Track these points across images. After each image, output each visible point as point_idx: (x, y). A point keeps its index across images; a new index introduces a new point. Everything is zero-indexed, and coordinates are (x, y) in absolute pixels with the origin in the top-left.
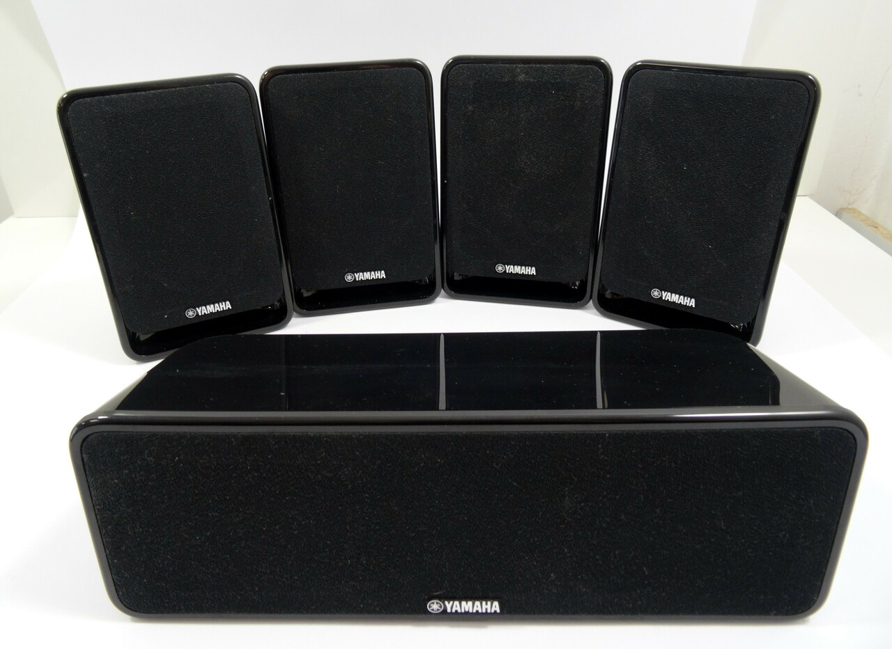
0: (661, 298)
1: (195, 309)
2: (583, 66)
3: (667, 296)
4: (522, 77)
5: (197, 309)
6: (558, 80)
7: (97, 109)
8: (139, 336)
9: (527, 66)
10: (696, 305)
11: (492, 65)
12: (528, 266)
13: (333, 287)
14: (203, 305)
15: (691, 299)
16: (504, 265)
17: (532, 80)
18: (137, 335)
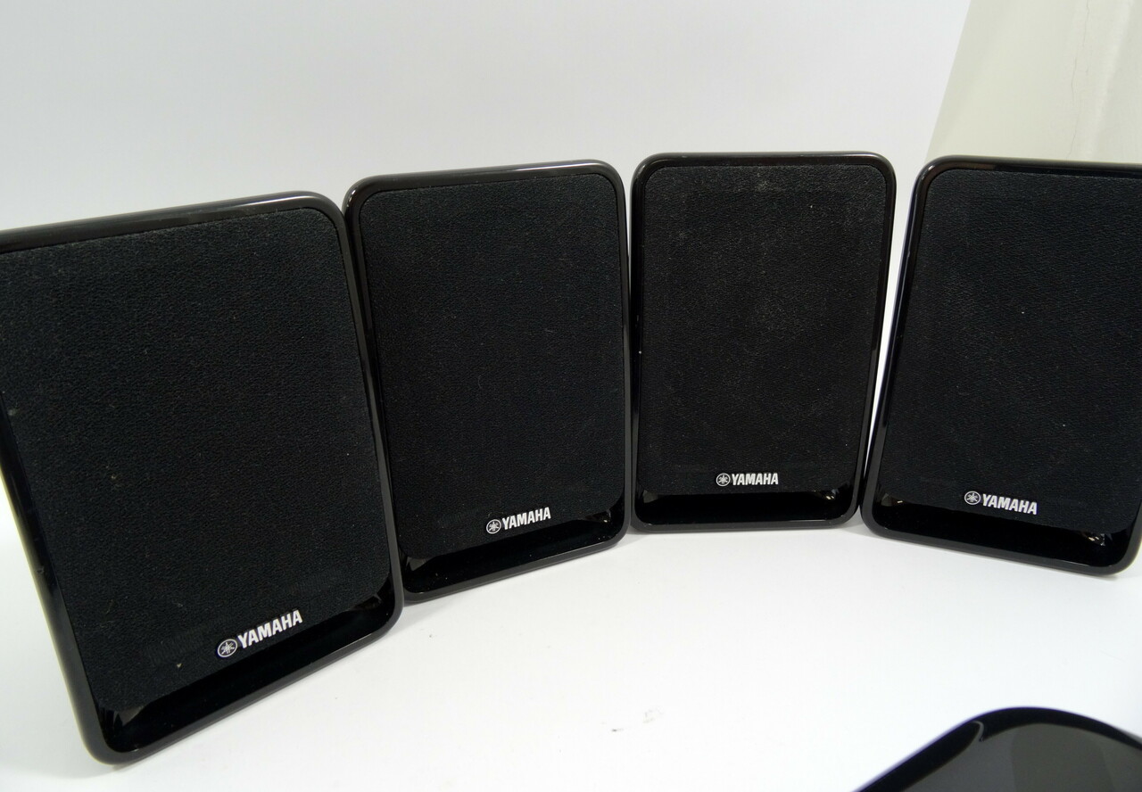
0: (981, 503)
1: (236, 638)
2: (855, 167)
3: (991, 501)
4: (763, 186)
5: (240, 637)
6: (819, 189)
7: (38, 274)
8: (118, 716)
9: (771, 167)
10: (1037, 511)
11: (716, 168)
12: (767, 472)
13: (464, 546)
14: (251, 628)
15: (1031, 502)
16: (730, 474)
17: (778, 189)
18: (116, 714)
